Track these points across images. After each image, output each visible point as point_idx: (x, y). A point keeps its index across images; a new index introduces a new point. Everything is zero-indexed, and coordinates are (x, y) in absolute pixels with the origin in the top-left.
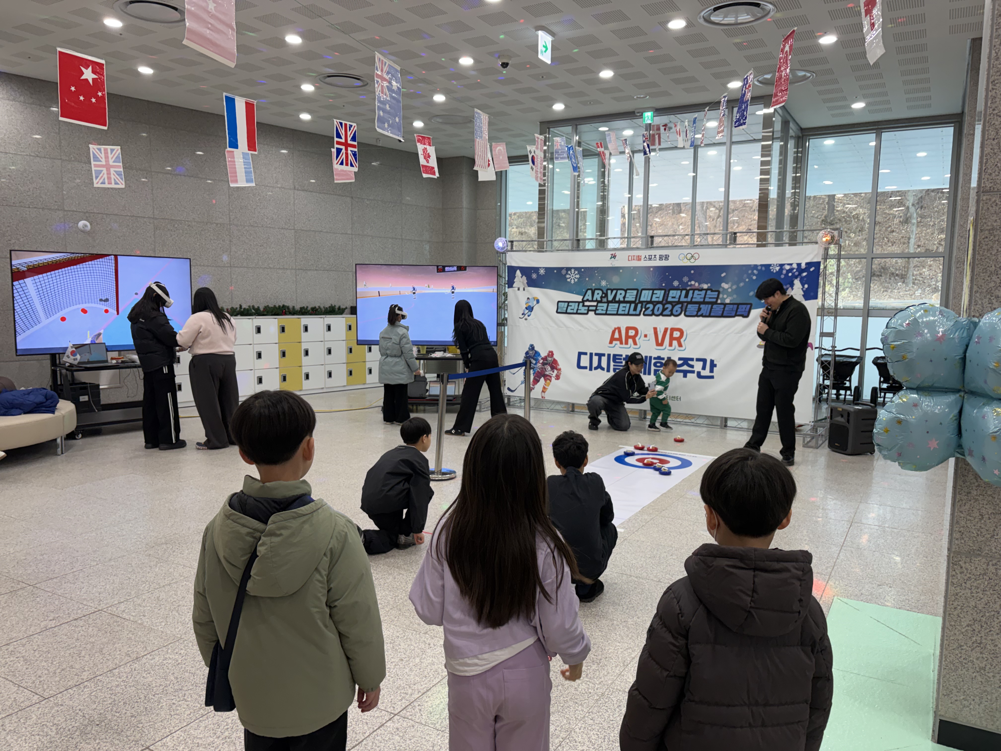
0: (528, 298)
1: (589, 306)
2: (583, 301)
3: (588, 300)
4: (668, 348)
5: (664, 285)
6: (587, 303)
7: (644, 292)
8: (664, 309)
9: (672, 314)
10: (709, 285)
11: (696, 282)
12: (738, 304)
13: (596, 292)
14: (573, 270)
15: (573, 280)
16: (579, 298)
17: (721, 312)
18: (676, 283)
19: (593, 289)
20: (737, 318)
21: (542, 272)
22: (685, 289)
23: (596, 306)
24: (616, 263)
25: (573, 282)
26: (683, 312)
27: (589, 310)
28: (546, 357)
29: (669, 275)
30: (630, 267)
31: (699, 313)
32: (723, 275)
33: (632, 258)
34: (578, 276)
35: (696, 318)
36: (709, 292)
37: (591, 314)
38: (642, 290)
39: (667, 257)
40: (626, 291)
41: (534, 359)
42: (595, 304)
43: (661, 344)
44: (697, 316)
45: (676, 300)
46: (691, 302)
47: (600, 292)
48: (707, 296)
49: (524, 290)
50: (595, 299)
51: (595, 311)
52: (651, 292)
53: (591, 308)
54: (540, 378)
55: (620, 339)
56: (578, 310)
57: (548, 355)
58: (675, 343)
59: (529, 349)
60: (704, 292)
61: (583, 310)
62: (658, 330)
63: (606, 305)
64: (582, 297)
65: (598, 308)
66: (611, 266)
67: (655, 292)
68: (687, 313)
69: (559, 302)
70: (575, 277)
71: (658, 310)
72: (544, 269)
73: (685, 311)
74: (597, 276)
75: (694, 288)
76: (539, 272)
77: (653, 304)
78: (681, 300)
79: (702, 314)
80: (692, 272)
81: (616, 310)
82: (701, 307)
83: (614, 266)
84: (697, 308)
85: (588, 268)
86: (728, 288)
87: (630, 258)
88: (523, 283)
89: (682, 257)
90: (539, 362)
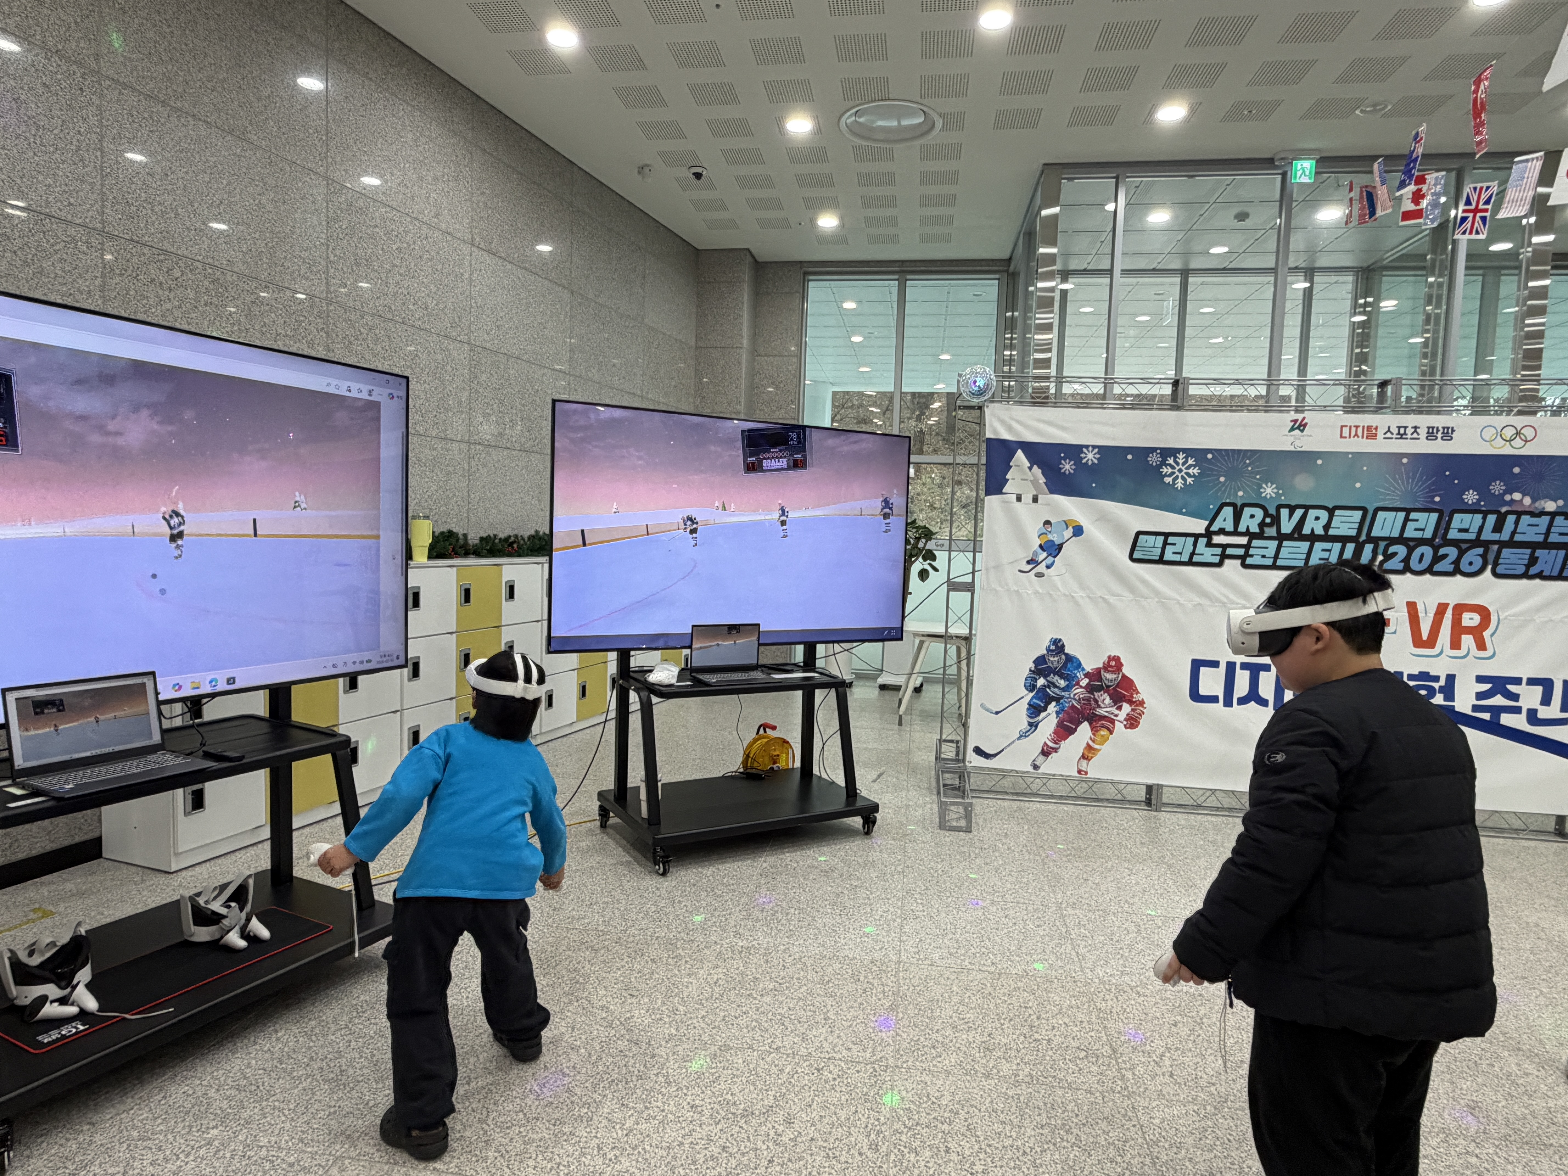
0: (1047, 523)
1: (1224, 547)
2: (1209, 534)
3: (1222, 531)
4: (1448, 651)
5: (1437, 499)
6: (1217, 539)
7: (1380, 513)
8: (1437, 559)
9: (1457, 571)
10: (1561, 503)
11: (1524, 495)
13: (1247, 511)
14: (1181, 456)
15: (1180, 480)
16: (1199, 526)
18: (1471, 497)
19: (1239, 504)
21: (1090, 457)
22: (1496, 512)
23: (1247, 547)
24: (1306, 442)
25: (1179, 484)
26: (1490, 567)
27: (1224, 557)
28: (1098, 671)
29: (1452, 477)
30: (1347, 453)
31: (1533, 571)
33: (1353, 431)
34: (1195, 471)
35: (1524, 582)
36: (1559, 520)
37: (1232, 565)
38: (1377, 510)
39: (1448, 434)
40: (1331, 511)
41: (1062, 676)
42: (1244, 540)
43: (1431, 642)
44: (1526, 575)
45: (1472, 536)
46: (1511, 543)
47: (1259, 513)
48: (1553, 529)
49: (1035, 500)
50: (1242, 528)
51: (1243, 558)
52: (1402, 515)
53: (1229, 551)
54: (1079, 724)
56: (1193, 554)
57: (1107, 667)
58: (1467, 640)
59: (1048, 650)
60: (1546, 519)
61: (1208, 554)
62: (1420, 608)
63: (1276, 543)
64: (1207, 523)
65: (1252, 551)
66: (1292, 449)
67: (1413, 515)
68: (1499, 570)
69: (1139, 534)
70: (1188, 474)
71: (1420, 561)
72: (1096, 450)
73: (1496, 564)
74: (1251, 472)
75: (1520, 509)
76: (1082, 459)
77: (1407, 546)
78: (1483, 538)
79: (1542, 572)
80: (1516, 470)
81: (1304, 556)
82: (1537, 555)
83: (1299, 449)
84: (1527, 557)
85: (1226, 451)
87: (1346, 432)
88: (1035, 482)
89: (1489, 433)
90: (1078, 684)
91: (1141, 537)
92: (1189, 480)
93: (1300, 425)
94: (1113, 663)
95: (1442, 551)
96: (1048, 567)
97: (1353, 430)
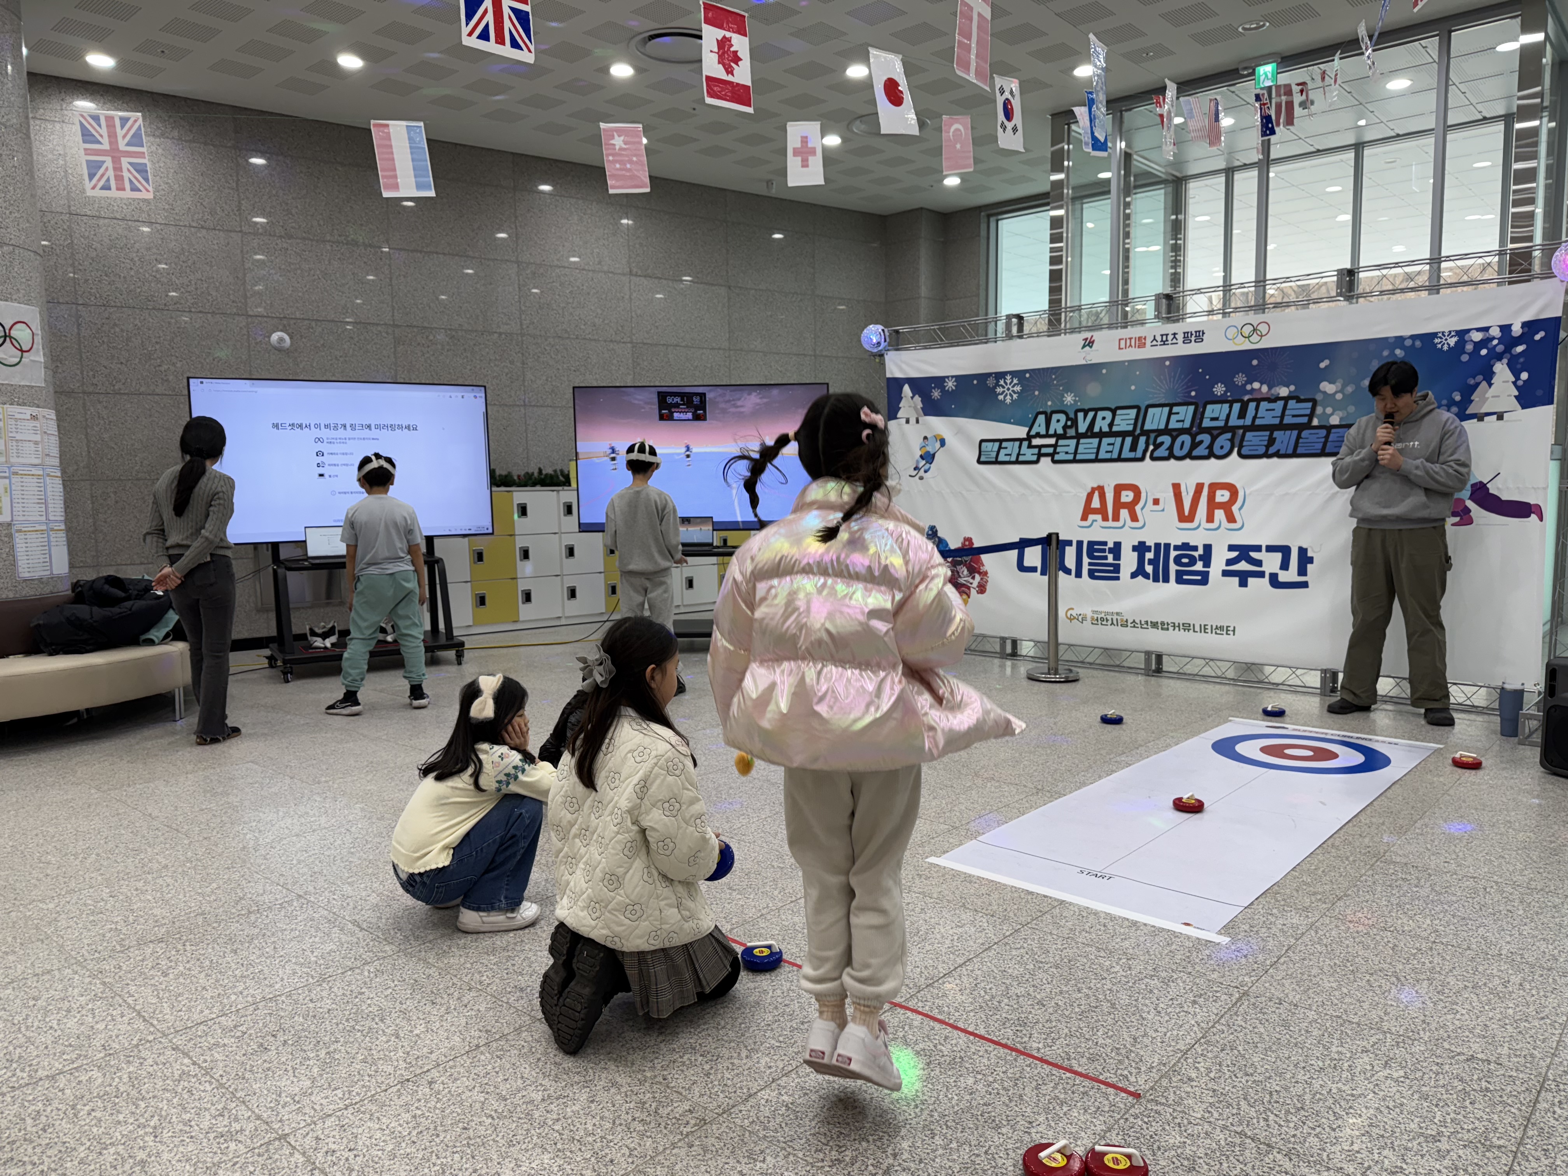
0: (925, 438)
1: (1040, 447)
2: (1029, 438)
3: (1038, 435)
4: (1205, 525)
5: (1193, 394)
6: (1036, 442)
7: (1151, 411)
8: (1195, 445)
9: (1211, 455)
10: (1292, 388)
11: (1262, 384)
13: (1055, 417)
14: (1008, 377)
15: (1008, 397)
16: (1021, 432)
17: (1320, 446)
18: (1219, 389)
19: (1049, 411)
21: (950, 385)
22: (1240, 401)
23: (1055, 446)
24: (1095, 356)
25: (1008, 400)
26: (1236, 450)
27: (1040, 455)
29: (1204, 374)
30: (1124, 362)
31: (1272, 450)
32: (1322, 365)
33: (1128, 343)
34: (1018, 388)
35: (1264, 461)
36: (1292, 404)
37: (1046, 461)
38: (1148, 406)
39: (1199, 336)
40: (1114, 411)
42: (1052, 441)
43: (1190, 518)
44: (1266, 455)
45: (1221, 423)
46: (1253, 428)
47: (1062, 417)
48: (1287, 412)
49: (917, 422)
50: (1051, 432)
51: (1052, 455)
52: (1166, 409)
53: (1044, 450)
55: (1102, 511)
56: (1019, 455)
58: (1219, 514)
60: (1281, 403)
61: (1029, 454)
62: (1183, 488)
63: (1074, 441)
64: (1027, 429)
65: (1059, 449)
66: (1084, 362)
67: (1175, 409)
68: (1244, 451)
69: (982, 441)
70: (1013, 391)
71: (1181, 448)
72: (954, 379)
73: (1240, 447)
74: (1056, 385)
75: (1259, 396)
76: (945, 386)
77: (1171, 436)
78: (1231, 424)
79: (1279, 451)
81: (1095, 451)
82: (1274, 436)
83: (1089, 362)
84: (1267, 438)
85: (1039, 370)
86: (1336, 392)
87: (1123, 345)
88: (915, 408)
89: (1232, 332)
91: (984, 444)
92: (1015, 396)
93: (1090, 342)
94: (967, 543)
96: (926, 472)
97: (1128, 341)
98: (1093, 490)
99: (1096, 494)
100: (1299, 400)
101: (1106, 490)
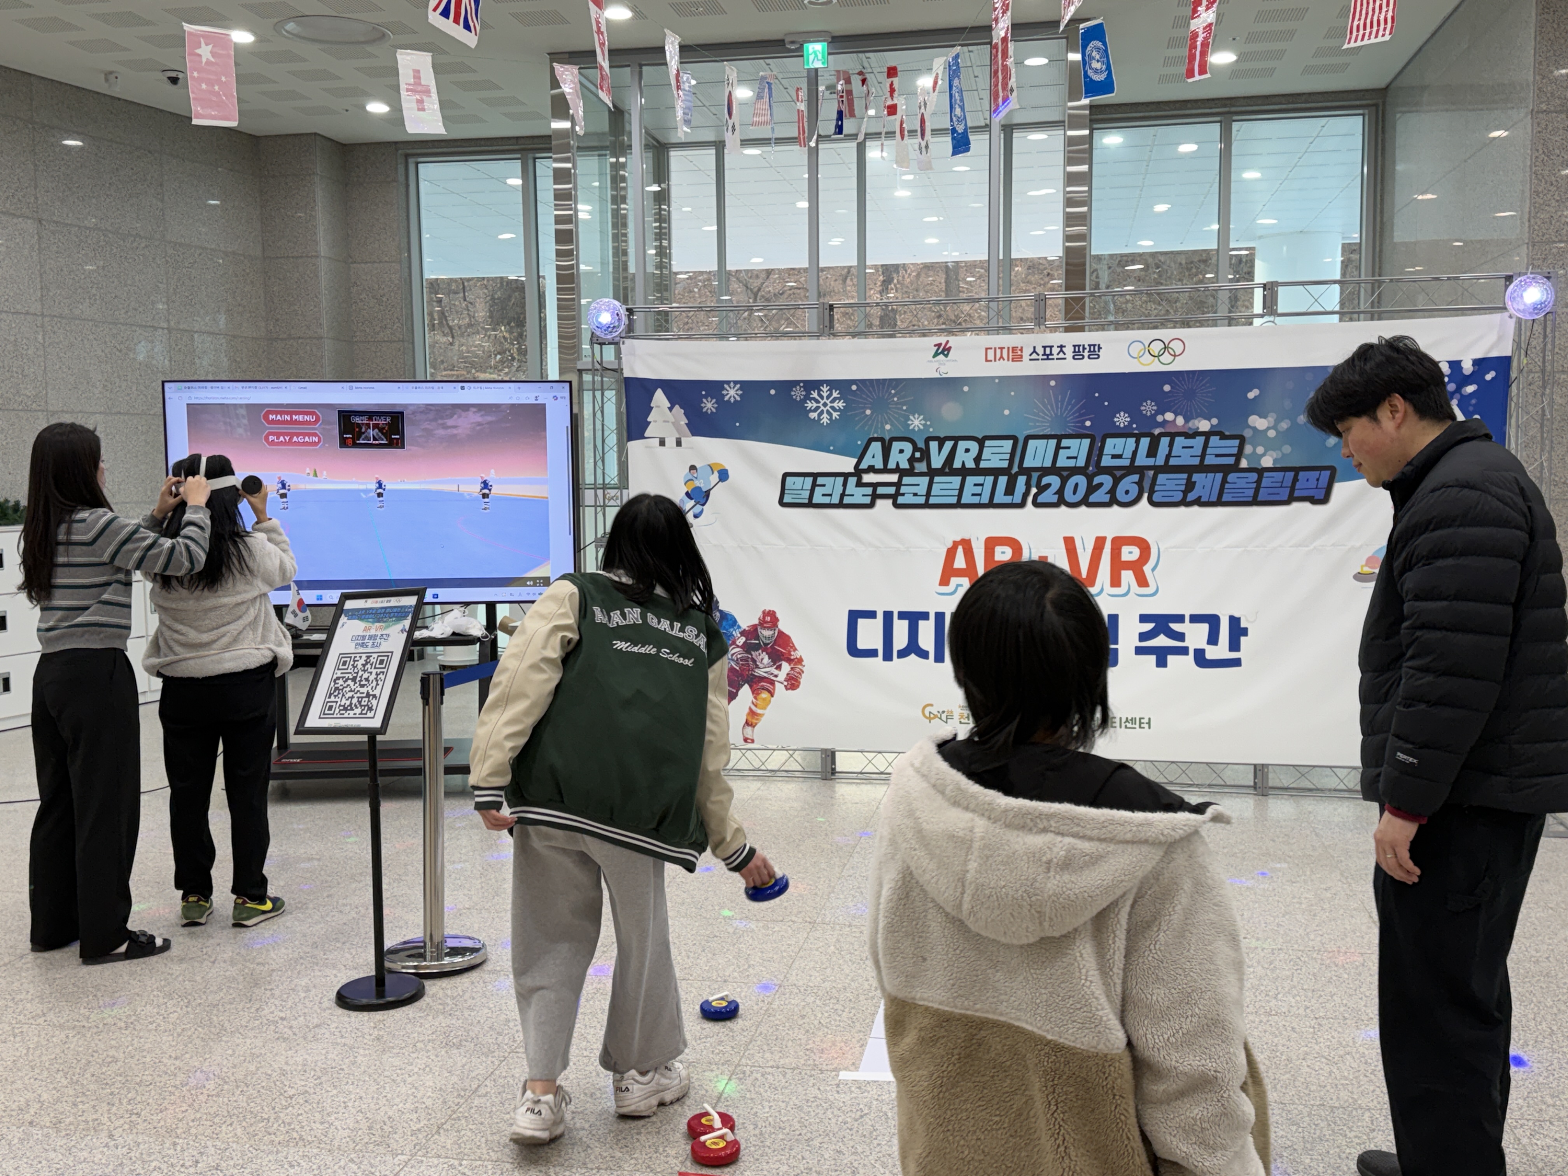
0: (693, 468)
1: (875, 486)
2: (858, 472)
3: (871, 469)
4: (1109, 589)
6: (868, 478)
7: (1031, 442)
8: (1092, 489)
9: (1113, 501)
10: (1215, 421)
11: (1176, 415)
12: (1297, 470)
13: (896, 446)
14: (825, 389)
15: (825, 415)
16: (847, 464)
17: (1251, 493)
18: (1122, 419)
19: (887, 438)
20: (1295, 505)
21: (732, 394)
22: (1150, 435)
23: (898, 485)
24: (951, 368)
25: (825, 419)
26: (1146, 495)
27: (875, 497)
28: (755, 627)
29: (1101, 399)
30: (993, 378)
31: (1191, 497)
32: (1251, 395)
34: (840, 404)
35: (1182, 509)
36: (1214, 440)
37: (883, 505)
38: (1028, 438)
39: (1094, 351)
40: (981, 442)
42: (894, 478)
44: (1184, 503)
45: (1127, 463)
46: (1167, 468)
47: (908, 447)
48: (1209, 451)
49: (679, 443)
50: (892, 465)
51: (894, 497)
52: (1053, 443)
53: (881, 490)
54: (739, 687)
55: (969, 573)
56: (843, 495)
57: (762, 623)
58: (1127, 576)
60: (1201, 440)
61: (859, 495)
62: (1078, 543)
63: (926, 479)
64: (855, 461)
65: (903, 490)
66: (937, 375)
67: (1065, 442)
68: (1156, 498)
69: (786, 475)
70: (832, 408)
71: (1075, 492)
72: (738, 386)
73: (1151, 492)
74: (897, 403)
75: (1173, 431)
76: (724, 396)
77: (1061, 476)
78: (1137, 463)
79: (1200, 497)
80: (1167, 388)
81: (956, 493)
82: (1193, 480)
83: (944, 376)
84: (1184, 482)
85: (871, 381)
86: (1268, 428)
87: (991, 355)
89: (1136, 349)
90: (734, 643)
91: (788, 479)
92: (835, 415)
93: (944, 349)
94: (768, 619)
95: (1097, 480)
96: (696, 517)
97: (998, 351)
98: (956, 544)
99: (960, 550)
100: (1223, 437)
101: (974, 545)
